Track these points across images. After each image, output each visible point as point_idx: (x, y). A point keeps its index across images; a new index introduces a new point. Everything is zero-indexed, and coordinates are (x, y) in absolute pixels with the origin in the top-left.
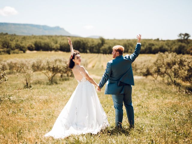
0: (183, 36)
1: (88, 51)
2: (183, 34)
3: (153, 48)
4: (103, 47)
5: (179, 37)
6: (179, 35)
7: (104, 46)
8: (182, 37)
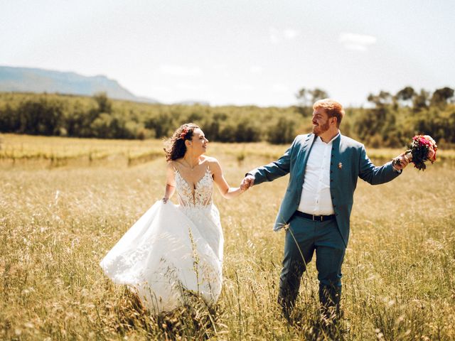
0: (309, 97)
1: (64, 131)
2: (310, 92)
3: (223, 126)
4: (98, 121)
5: (298, 98)
6: (298, 94)
7: (102, 119)
8: (306, 100)
